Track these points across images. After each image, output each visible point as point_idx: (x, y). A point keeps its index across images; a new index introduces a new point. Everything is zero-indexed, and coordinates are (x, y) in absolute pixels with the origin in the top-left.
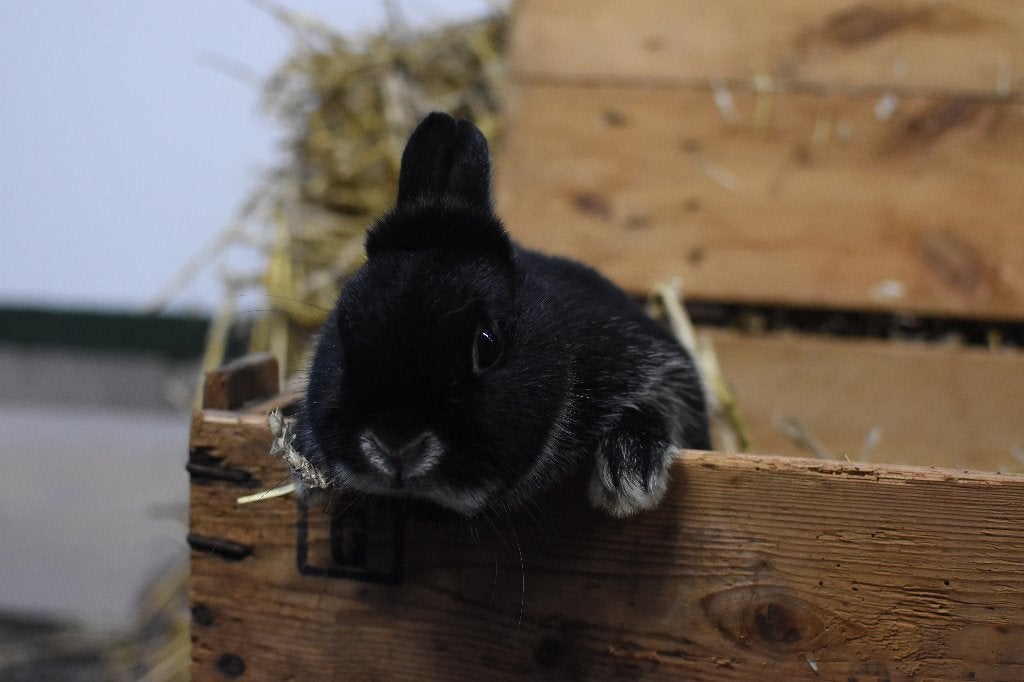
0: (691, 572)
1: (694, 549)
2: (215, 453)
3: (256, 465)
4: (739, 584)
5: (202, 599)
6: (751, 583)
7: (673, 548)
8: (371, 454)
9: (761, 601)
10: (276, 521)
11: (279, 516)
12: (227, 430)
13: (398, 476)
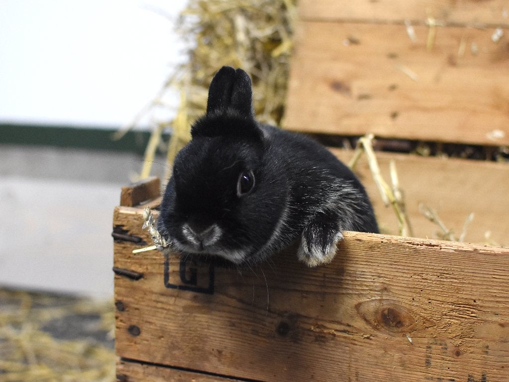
0: (350, 292)
1: (352, 281)
2: (125, 228)
3: (144, 234)
4: (373, 298)
5: (120, 298)
6: (379, 298)
7: (342, 279)
8: (188, 235)
9: (385, 307)
10: (154, 262)
11: (155, 259)
12: (130, 217)
13: (201, 245)
